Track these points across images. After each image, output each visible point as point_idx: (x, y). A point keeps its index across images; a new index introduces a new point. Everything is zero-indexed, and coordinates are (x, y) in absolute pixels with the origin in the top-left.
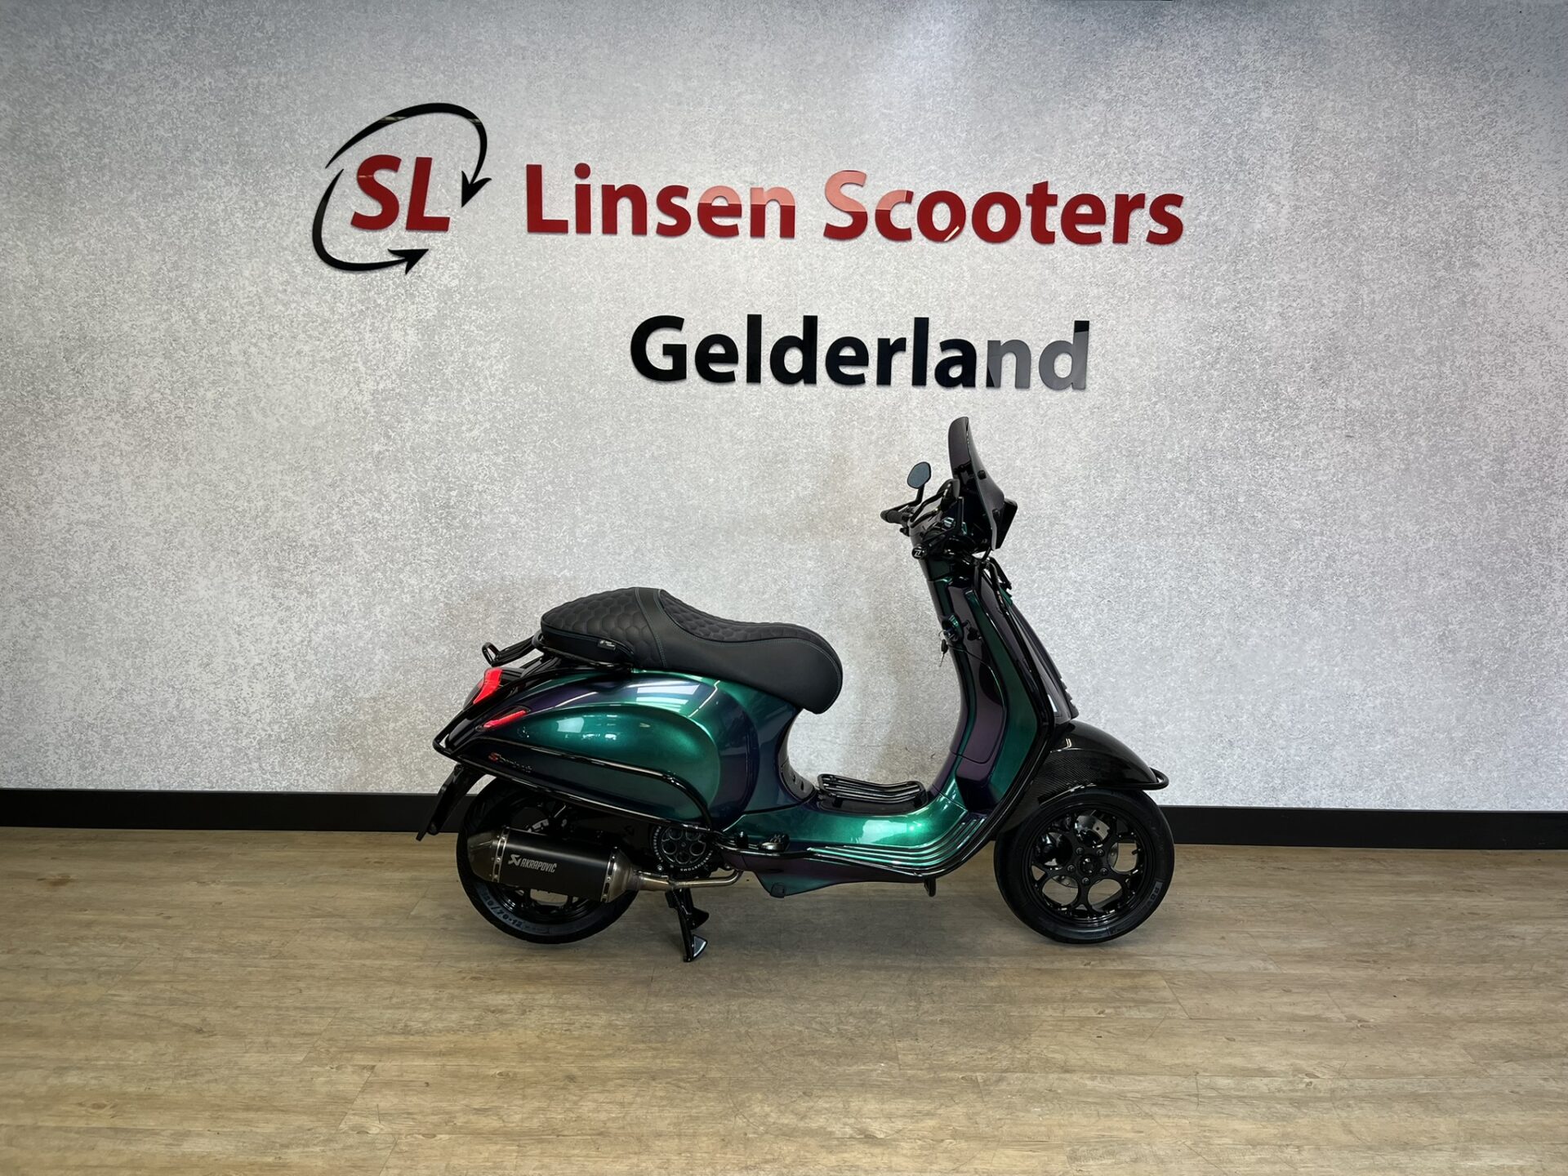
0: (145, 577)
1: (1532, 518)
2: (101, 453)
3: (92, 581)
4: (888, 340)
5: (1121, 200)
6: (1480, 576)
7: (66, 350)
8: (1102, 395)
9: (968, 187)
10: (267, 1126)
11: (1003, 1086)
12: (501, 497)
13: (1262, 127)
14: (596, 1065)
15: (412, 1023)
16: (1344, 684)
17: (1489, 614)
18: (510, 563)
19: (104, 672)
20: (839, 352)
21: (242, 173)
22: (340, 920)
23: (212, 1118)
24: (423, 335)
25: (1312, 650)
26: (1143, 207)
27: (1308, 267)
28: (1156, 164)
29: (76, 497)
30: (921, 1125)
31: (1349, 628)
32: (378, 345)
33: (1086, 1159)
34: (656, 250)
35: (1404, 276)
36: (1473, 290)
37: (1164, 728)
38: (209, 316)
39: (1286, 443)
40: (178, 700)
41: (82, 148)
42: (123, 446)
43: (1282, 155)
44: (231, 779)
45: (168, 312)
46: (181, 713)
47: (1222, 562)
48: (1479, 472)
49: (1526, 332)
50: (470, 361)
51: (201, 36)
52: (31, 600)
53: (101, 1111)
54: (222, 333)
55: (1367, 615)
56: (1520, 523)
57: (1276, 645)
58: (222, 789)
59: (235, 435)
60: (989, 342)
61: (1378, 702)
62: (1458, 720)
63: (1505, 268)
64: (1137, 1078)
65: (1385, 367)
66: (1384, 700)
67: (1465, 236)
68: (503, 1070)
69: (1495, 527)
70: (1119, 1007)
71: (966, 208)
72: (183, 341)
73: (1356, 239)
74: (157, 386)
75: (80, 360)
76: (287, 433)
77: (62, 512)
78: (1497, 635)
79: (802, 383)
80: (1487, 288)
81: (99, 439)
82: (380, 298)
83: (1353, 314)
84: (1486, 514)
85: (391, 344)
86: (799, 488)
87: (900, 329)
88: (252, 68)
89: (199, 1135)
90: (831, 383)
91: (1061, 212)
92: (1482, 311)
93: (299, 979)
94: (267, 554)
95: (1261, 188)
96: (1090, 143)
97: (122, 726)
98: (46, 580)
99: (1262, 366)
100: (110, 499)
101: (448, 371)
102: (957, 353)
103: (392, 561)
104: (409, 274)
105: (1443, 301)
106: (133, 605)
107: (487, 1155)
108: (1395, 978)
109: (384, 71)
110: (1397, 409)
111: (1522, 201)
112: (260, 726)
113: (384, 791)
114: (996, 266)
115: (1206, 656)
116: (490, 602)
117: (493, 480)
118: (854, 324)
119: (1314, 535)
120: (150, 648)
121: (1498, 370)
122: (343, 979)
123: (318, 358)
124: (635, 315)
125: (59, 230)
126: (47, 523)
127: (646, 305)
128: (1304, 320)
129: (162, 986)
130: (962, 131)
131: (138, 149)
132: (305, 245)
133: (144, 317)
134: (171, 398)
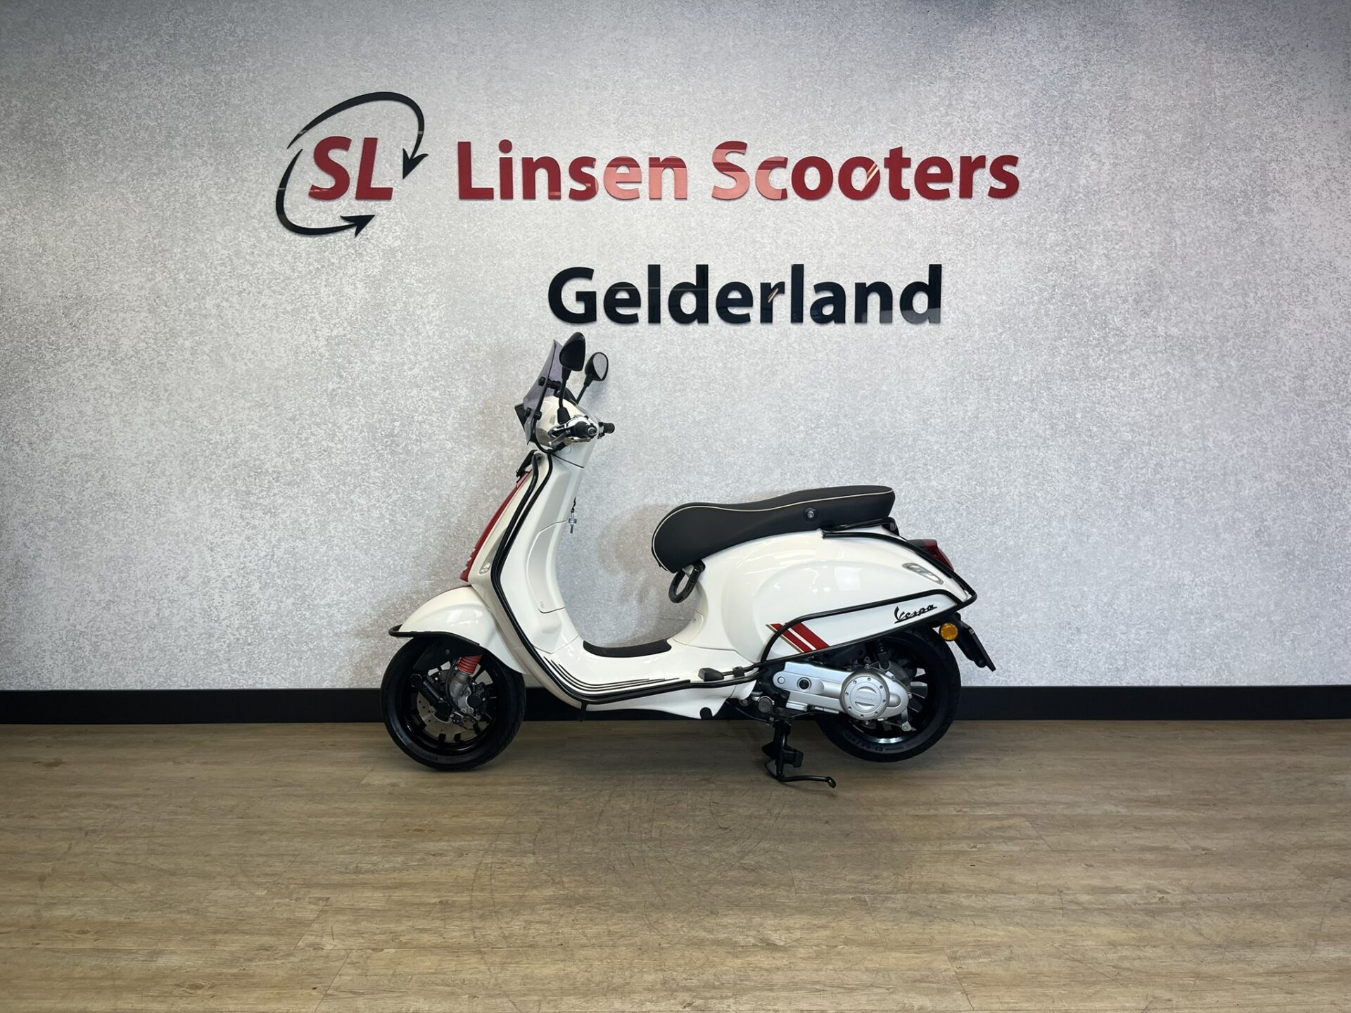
0: (130, 503)
1: (1331, 427)
2: (94, 395)
3: (85, 507)
4: (770, 284)
5: (965, 161)
6: (1288, 478)
7: (65, 307)
8: (955, 328)
9: (834, 153)
10: (234, 944)
11: (889, 904)
12: (438, 426)
13: (1083, 97)
14: (526, 894)
15: (362, 865)
16: (1176, 574)
17: (1298, 512)
18: (446, 483)
19: (95, 587)
20: (727, 295)
21: (216, 154)
22: (299, 788)
23: (184, 940)
24: (370, 288)
25: (1145, 546)
26: (984, 167)
27: (1128, 216)
28: (994, 131)
29: (71, 434)
30: (816, 935)
31: (1177, 526)
32: (331, 297)
33: (965, 957)
34: (569, 211)
35: (1210, 221)
36: (1269, 232)
37: (1019, 617)
38: (187, 276)
39: (1115, 366)
40: (159, 609)
41: (80, 136)
42: (112, 389)
43: (1101, 120)
44: (204, 678)
45: (152, 273)
46: (161, 620)
47: (1064, 470)
48: (1283, 387)
49: (1316, 267)
50: (411, 309)
51: (182, 40)
52: (32, 524)
53: (84, 936)
54: (199, 290)
55: (1192, 514)
56: (1320, 432)
57: (1114, 542)
58: (195, 688)
59: (210, 378)
60: (856, 284)
61: (1205, 590)
62: (1276, 605)
63: (1296, 213)
64: (1008, 896)
65: (1197, 298)
66: (1210, 588)
67: (1261, 185)
68: (444, 899)
69: (1299, 435)
70: (989, 843)
71: (833, 171)
72: (165, 298)
73: (1167, 190)
74: (143, 337)
75: (77, 316)
76: (254, 374)
77: (60, 446)
78: (1306, 529)
79: (696, 322)
80: (1282, 230)
81: (93, 383)
82: (333, 257)
83: (1168, 254)
84: (1291, 424)
85: (343, 296)
86: (696, 414)
87: (780, 274)
88: (224, 66)
89: (172, 953)
90: (721, 322)
91: (914, 173)
92: (1278, 249)
93: (262, 833)
94: (235, 479)
95: (1085, 149)
96: (937, 114)
97: (109, 633)
98: (45, 506)
99: (1091, 300)
100: (101, 435)
101: (392, 318)
102: (829, 294)
103: (344, 484)
104: (359, 237)
105: (1244, 242)
106: (120, 526)
107: (429, 964)
108: (1233, 816)
109: (337, 66)
110: (1209, 334)
111: (1308, 156)
112: (229, 630)
113: (337, 687)
114: (861, 219)
115: (1054, 553)
116: (429, 517)
117: (431, 411)
118: (739, 271)
119: (1144, 445)
120: (135, 564)
121: (1295, 300)
122: (302, 832)
123: (281, 310)
124: (551, 268)
125: (60, 206)
126: (47, 457)
127: (561, 258)
128: (1126, 259)
129: (140, 841)
130: (828, 106)
131: (128, 135)
132: (270, 214)
133: (132, 278)
134: (154, 347)
